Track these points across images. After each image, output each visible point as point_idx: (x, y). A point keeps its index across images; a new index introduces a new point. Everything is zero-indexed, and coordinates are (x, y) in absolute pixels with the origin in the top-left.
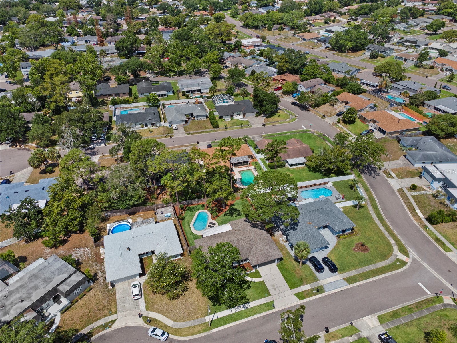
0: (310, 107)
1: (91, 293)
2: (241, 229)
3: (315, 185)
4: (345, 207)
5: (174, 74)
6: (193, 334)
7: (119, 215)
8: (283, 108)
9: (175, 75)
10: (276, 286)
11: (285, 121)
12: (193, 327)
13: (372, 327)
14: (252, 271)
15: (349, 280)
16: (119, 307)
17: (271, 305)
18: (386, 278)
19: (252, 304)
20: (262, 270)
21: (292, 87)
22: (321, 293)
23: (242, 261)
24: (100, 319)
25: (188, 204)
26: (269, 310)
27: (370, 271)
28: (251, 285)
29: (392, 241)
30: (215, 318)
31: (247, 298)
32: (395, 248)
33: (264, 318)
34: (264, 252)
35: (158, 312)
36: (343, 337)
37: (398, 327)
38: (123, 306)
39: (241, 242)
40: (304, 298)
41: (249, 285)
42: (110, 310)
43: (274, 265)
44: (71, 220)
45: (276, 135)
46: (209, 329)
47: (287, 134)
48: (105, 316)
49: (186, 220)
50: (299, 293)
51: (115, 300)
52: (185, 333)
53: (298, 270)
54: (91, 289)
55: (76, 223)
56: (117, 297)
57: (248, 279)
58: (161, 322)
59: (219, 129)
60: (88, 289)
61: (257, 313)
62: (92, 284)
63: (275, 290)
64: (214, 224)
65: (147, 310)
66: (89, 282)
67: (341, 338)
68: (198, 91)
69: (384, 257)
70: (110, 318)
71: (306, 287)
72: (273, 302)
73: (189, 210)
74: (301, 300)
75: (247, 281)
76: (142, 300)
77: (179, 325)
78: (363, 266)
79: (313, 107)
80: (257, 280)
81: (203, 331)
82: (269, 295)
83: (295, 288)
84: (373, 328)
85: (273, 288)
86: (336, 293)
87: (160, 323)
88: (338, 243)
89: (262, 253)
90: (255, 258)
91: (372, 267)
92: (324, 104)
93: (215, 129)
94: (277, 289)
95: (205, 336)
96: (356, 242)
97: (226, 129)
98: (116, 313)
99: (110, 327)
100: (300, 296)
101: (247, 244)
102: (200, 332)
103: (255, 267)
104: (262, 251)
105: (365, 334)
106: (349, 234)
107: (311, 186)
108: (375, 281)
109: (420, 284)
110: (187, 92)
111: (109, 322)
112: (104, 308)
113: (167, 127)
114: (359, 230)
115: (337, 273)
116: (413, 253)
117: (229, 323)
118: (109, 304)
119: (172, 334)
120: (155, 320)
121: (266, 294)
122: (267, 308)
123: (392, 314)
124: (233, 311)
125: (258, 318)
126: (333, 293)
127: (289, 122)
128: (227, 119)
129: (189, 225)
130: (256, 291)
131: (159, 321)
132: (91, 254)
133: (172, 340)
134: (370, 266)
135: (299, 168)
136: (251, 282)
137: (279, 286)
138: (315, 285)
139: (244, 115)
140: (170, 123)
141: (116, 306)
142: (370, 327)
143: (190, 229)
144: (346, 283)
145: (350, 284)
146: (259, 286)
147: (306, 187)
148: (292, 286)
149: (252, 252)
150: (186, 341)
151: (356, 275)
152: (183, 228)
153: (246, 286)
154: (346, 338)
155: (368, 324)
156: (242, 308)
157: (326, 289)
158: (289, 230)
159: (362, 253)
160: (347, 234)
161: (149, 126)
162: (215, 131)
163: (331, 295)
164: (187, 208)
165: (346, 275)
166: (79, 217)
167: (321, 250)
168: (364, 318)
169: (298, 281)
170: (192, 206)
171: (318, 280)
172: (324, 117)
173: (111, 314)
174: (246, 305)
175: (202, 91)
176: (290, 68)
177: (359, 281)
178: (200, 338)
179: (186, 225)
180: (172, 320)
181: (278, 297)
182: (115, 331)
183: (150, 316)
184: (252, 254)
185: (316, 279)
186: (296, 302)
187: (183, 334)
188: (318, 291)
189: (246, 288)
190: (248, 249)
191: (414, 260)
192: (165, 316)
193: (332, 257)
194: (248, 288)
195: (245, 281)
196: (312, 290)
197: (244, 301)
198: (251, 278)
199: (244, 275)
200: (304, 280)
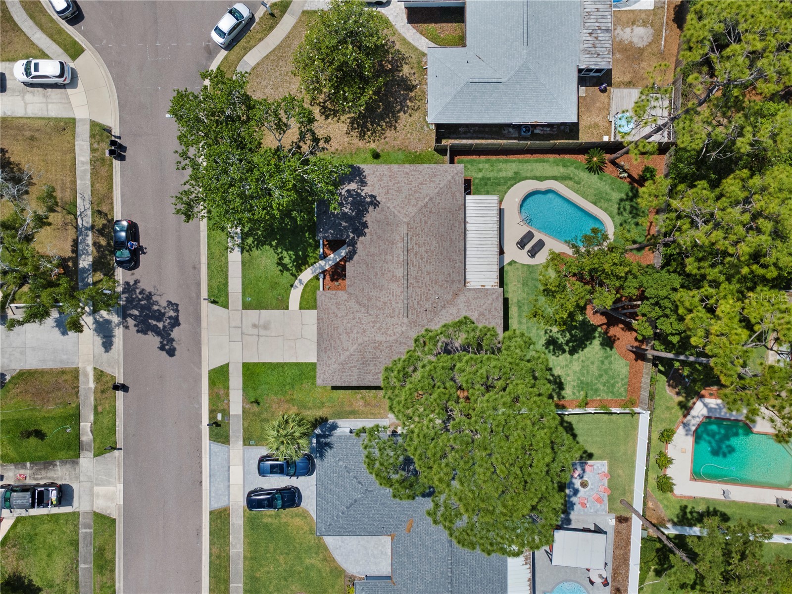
10: (262, 332)
13: (96, 489)
15: (221, 518)
17: (219, 298)
19: (235, 257)
20: (311, 320)
22: (210, 427)
26: (210, 288)
28: (286, 274)
31: (254, 249)
33: (194, 268)
34: (344, 337)
35: (287, 37)
36: (96, 413)
37: (75, 544)
40: (212, 383)
41: (288, 270)
49: (585, 175)
50: (227, 379)
57: (307, 275)
58: (261, 40)
61: (211, 256)
63: (255, 326)
64: (531, 253)
65: (304, 12)
67: (96, 407)
71: (236, 404)
72: (226, 306)
74: (210, 372)
75: (299, 269)
78: (245, 584)
80: (295, 296)
82: (246, 306)
83: (244, 375)
84: (91, 490)
85: (262, 322)
86: (200, 463)
87: (259, 36)
88: (337, 569)
89: (341, 330)
90: (334, 307)
94: (255, 331)
100: (220, 375)
101: (385, 303)
104: (347, 333)
105: (86, 460)
108: (199, 581)
119: (226, 58)
120: (272, 28)
121: (248, 299)
122: (215, 285)
123: (108, 556)
125: (198, 254)
126: (201, 458)
129: (555, 178)
130: (266, 278)
131: (266, 35)
136: (295, 276)
137: (262, 339)
138: (236, 429)
142: (97, 485)
143: (541, 179)
144: (216, 506)
145: (211, 513)
146: (276, 292)
148: (251, 371)
149: (356, 307)
151: (228, 545)
152: (551, 157)
153: (286, 261)
154: (92, 418)
155: (104, 485)
157: (218, 447)
163: (199, 450)
168: (120, 487)
169: (259, 392)
171: (244, 444)
174: (237, 241)
177: (212, 543)
179: (560, 170)
180: (258, 64)
181: (233, 324)
183: (286, 16)
184: (352, 303)
185: (248, 440)
186: (210, 360)
188: (218, 424)
189: (281, 259)
190: (369, 299)
192: (274, 50)
193: (298, 521)
194: (280, 262)
195: (301, 263)
196: (226, 413)
197: (250, 240)
198: (305, 281)
199: (321, 267)
200: (255, 408)
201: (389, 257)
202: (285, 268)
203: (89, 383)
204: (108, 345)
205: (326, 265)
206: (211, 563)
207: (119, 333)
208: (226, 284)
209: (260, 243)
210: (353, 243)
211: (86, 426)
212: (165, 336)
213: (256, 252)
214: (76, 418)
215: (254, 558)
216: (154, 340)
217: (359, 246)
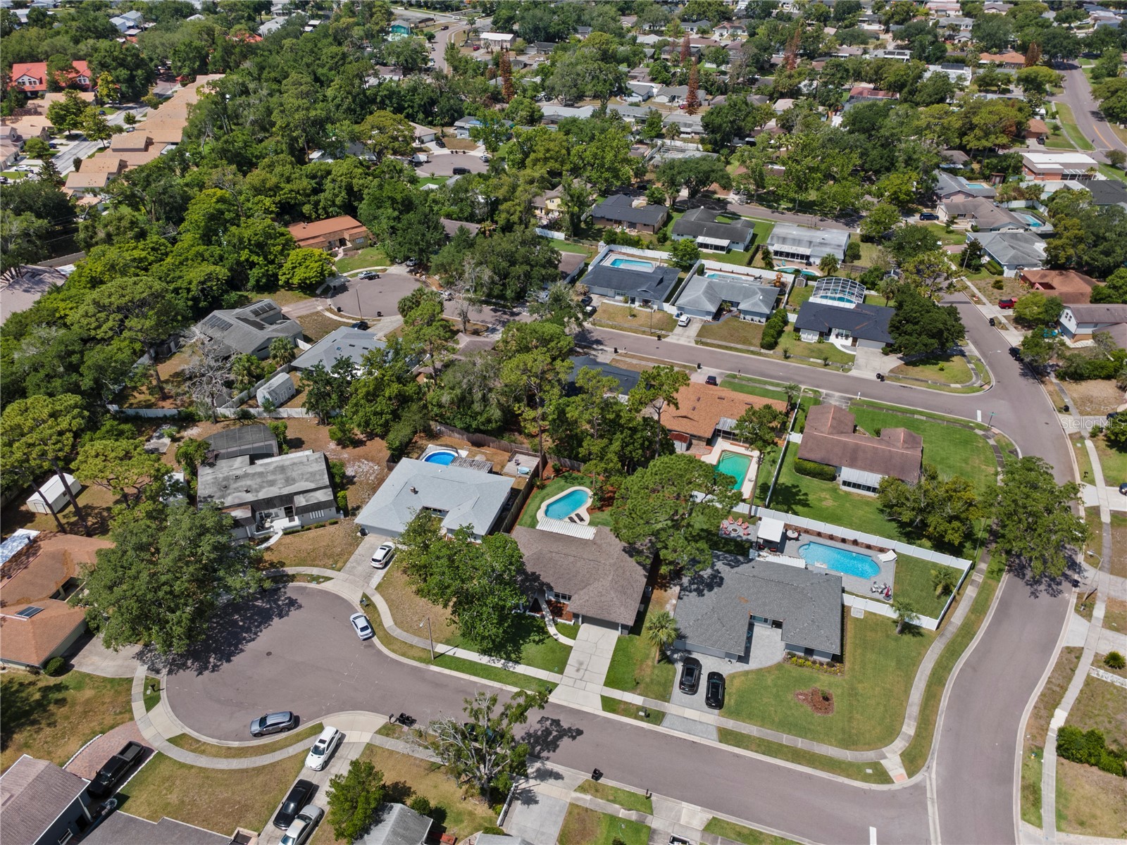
0: (1053, 374)
1: (332, 529)
2: (604, 545)
3: (855, 542)
4: (875, 614)
5: (791, 205)
6: (403, 655)
7: (456, 438)
8: (977, 353)
9: (789, 209)
10: (584, 667)
11: (945, 386)
12: (412, 646)
13: (682, 822)
14: (568, 622)
15: (726, 735)
16: (348, 565)
17: (548, 688)
18: (810, 777)
19: (521, 669)
20: (586, 630)
21: (1040, 310)
22: (648, 722)
23: (564, 597)
24: (317, 566)
25: (572, 468)
27: (787, 747)
28: (546, 641)
29: (909, 729)
30: (451, 653)
31: (521, 655)
32: (899, 744)
34: (603, 599)
35: (386, 601)
36: (614, 801)
38: (354, 567)
39: (579, 564)
40: (614, 711)
41: (544, 639)
42: (336, 563)
43: (615, 635)
44: (375, 413)
45: (888, 410)
46: (428, 662)
47: (916, 416)
48: (324, 566)
49: (545, 491)
50: (613, 699)
51: (351, 553)
52: (395, 647)
53: (647, 665)
54: (336, 523)
55: (381, 422)
56: (357, 552)
57: (552, 630)
58: (379, 615)
59: (771, 352)
60: (333, 521)
62: (342, 517)
63: (578, 670)
64: (582, 520)
65: (376, 589)
66: (338, 511)
67: (608, 800)
68: (802, 257)
69: (848, 741)
70: (328, 573)
71: (635, 699)
72: (556, 685)
73: (566, 478)
74: (604, 710)
75: (547, 633)
76: (382, 573)
77: (397, 633)
78: (783, 732)
79: (1062, 376)
80: (564, 640)
81: (420, 660)
82: (561, 672)
83: (613, 687)
84: (682, 826)
85: (576, 665)
86: (677, 738)
87: (376, 615)
88: (779, 666)
89: (598, 600)
91: (800, 743)
92: (1103, 379)
93: (763, 351)
94: (582, 672)
95: (416, 667)
96: (818, 685)
97: (787, 357)
98: (339, 570)
99: (319, 583)
100: (608, 704)
101: (588, 572)
102: (414, 658)
103: (576, 616)
105: (655, 822)
106: (821, 664)
107: (844, 541)
108: (779, 767)
109: (873, 831)
110: (776, 253)
111: (323, 577)
112: (331, 556)
113: (672, 315)
114: (853, 669)
115: (716, 711)
116: (931, 776)
117: (463, 671)
118: (341, 555)
119: (378, 638)
120: (375, 607)
121: (556, 669)
122: (537, 688)
123: (747, 832)
124: (485, 660)
126: (672, 737)
127: (955, 391)
128: (810, 337)
129: (542, 502)
130: (544, 653)
131: (377, 611)
132: (376, 477)
133: (373, 646)
134: (800, 739)
135: (863, 496)
136: (550, 636)
137: (589, 669)
138: (653, 704)
139: (855, 340)
140: (680, 308)
141: (345, 563)
142: (679, 820)
143: (539, 508)
144: (715, 735)
145: (720, 742)
146: (557, 651)
147: (831, 537)
148: (611, 682)
150: (388, 657)
151: (749, 736)
152: (529, 501)
153: (537, 638)
154: (617, 806)
155: (680, 816)
156: (499, 664)
157: (666, 721)
158: (690, 591)
159: (809, 709)
160: (814, 662)
161: (637, 304)
162: (760, 354)
164: (566, 474)
165: (730, 724)
166: (387, 413)
167: (727, 659)
168: (684, 804)
169: (629, 680)
170: (575, 474)
171: (668, 702)
172: (1067, 409)
173: (333, 569)
174: (511, 664)
175: (812, 260)
176: (1085, 258)
177: (747, 748)
178: (408, 665)
179: (537, 500)
180: (394, 620)
181: (572, 684)
182: (321, 591)
183: (373, 599)
184: (582, 592)
185: (665, 697)
186: (595, 708)
187: (390, 647)
188: (648, 716)
189: (534, 641)
190: (583, 581)
191: (919, 789)
192: (390, 609)
193: (737, 682)
194: (537, 643)
195: (542, 631)
196: (639, 708)
197: (513, 656)
198: (556, 632)
199: (549, 620)
200: (642, 686)
201: (559, 563)
202: (541, 641)
203: (586, 799)
204: (558, 776)
205: (548, 617)
206: (764, 754)
207: (549, 765)
208: (540, 680)
209: (517, 650)
210: (543, 584)
211: (622, 813)
212: (564, 733)
213: (523, 655)
214: (613, 819)
215: (763, 719)
216: (565, 742)
217: (545, 580)
